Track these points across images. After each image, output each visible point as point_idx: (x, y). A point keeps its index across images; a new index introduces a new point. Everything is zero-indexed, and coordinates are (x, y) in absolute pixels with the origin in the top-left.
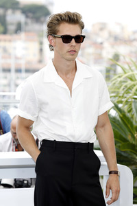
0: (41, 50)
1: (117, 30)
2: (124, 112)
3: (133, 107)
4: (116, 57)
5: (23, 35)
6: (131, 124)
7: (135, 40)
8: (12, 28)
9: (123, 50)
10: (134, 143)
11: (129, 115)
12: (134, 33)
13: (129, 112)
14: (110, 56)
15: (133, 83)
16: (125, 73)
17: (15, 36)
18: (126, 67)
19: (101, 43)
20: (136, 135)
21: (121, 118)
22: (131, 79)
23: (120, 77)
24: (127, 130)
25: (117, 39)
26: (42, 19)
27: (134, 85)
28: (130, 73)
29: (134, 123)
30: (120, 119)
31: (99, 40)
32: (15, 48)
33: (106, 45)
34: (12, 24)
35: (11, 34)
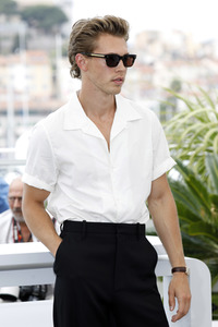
0: (54, 79)
1: (175, 42)
2: (193, 173)
3: (206, 164)
4: (176, 86)
5: (23, 56)
6: (205, 191)
7: (205, 57)
8: (7, 44)
9: (186, 74)
10: (210, 222)
11: (200, 178)
12: (204, 45)
13: (201, 172)
14: (167, 85)
15: (204, 126)
16: (192, 110)
18: (193, 100)
19: (152, 64)
20: (212, 210)
21: (187, 182)
22: (202, 120)
23: (183, 117)
25: (176, 57)
26: (55, 28)
27: (207, 130)
28: (200, 110)
29: (209, 190)
31: (148, 59)
32: (12, 77)
33: (159, 66)
34: (6, 38)
35: (5, 54)
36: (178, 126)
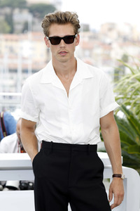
0: (48, 50)
1: (126, 30)
2: (132, 114)
4: (125, 58)
5: (30, 35)
8: (19, 27)
9: (132, 51)
11: (137, 117)
13: (137, 114)
14: (119, 57)
16: (133, 74)
17: (22, 36)
18: (135, 68)
19: (110, 44)
21: (129, 120)
23: (128, 78)
24: (134, 133)
25: (126, 40)
30: (127, 121)
31: (108, 41)
32: (22, 48)
33: (115, 46)
34: (19, 23)
35: (18, 34)
36: (125, 84)
